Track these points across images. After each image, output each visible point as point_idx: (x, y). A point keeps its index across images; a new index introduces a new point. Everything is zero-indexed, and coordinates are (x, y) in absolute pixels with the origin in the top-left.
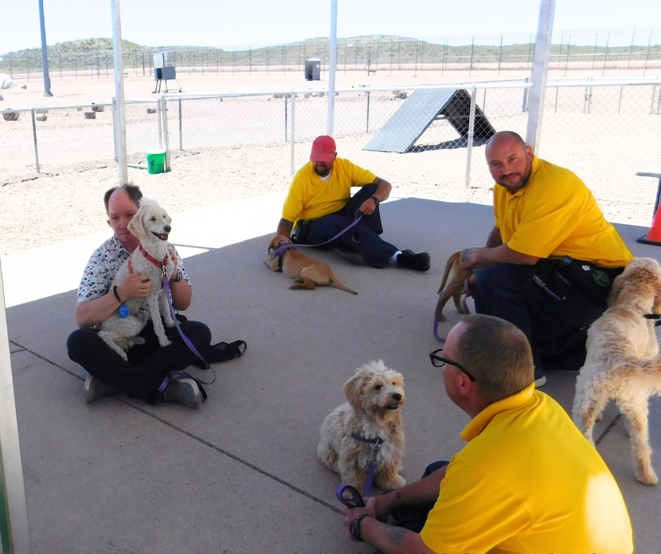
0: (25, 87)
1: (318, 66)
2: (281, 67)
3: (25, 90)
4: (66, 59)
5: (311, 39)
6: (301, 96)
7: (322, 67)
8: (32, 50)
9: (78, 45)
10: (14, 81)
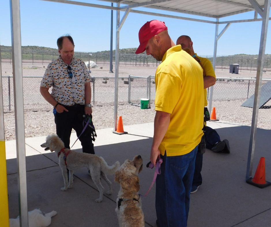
0: (102, 68)
1: (237, 67)
2: (221, 67)
3: (101, 69)
4: (123, 56)
5: (237, 55)
6: (226, 81)
7: (240, 68)
8: (107, 51)
9: (129, 50)
10: (97, 65)
